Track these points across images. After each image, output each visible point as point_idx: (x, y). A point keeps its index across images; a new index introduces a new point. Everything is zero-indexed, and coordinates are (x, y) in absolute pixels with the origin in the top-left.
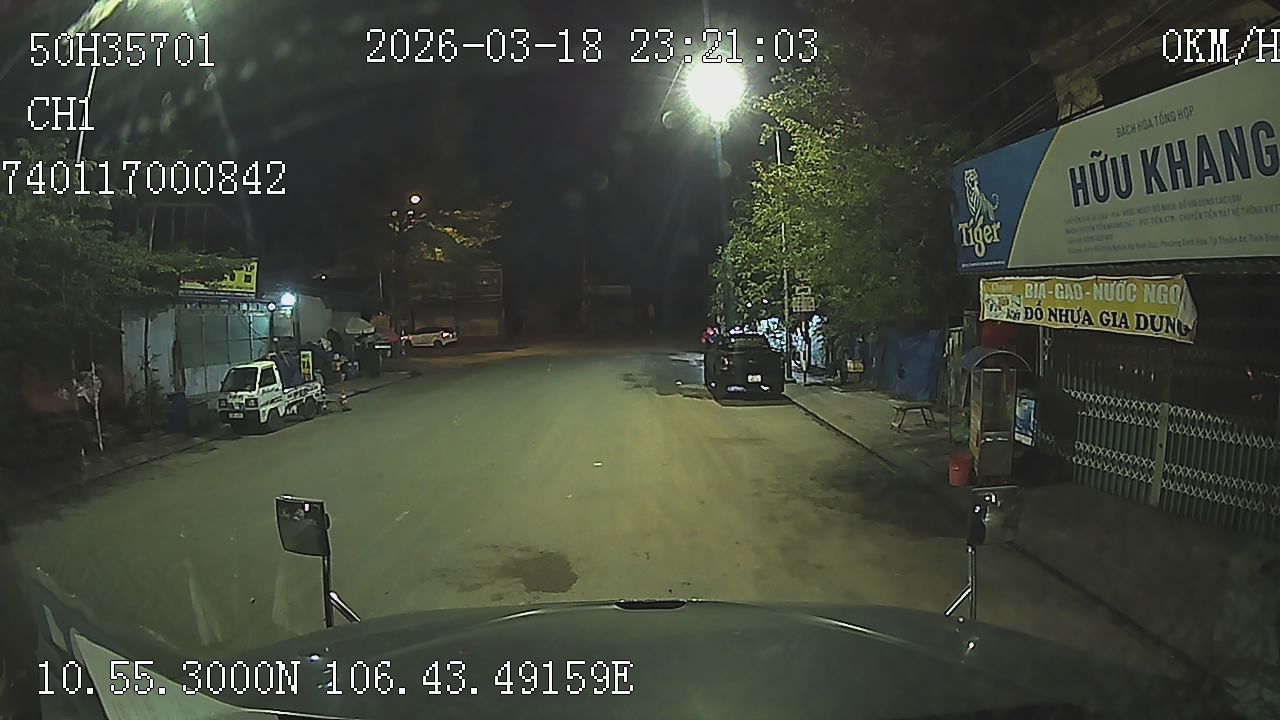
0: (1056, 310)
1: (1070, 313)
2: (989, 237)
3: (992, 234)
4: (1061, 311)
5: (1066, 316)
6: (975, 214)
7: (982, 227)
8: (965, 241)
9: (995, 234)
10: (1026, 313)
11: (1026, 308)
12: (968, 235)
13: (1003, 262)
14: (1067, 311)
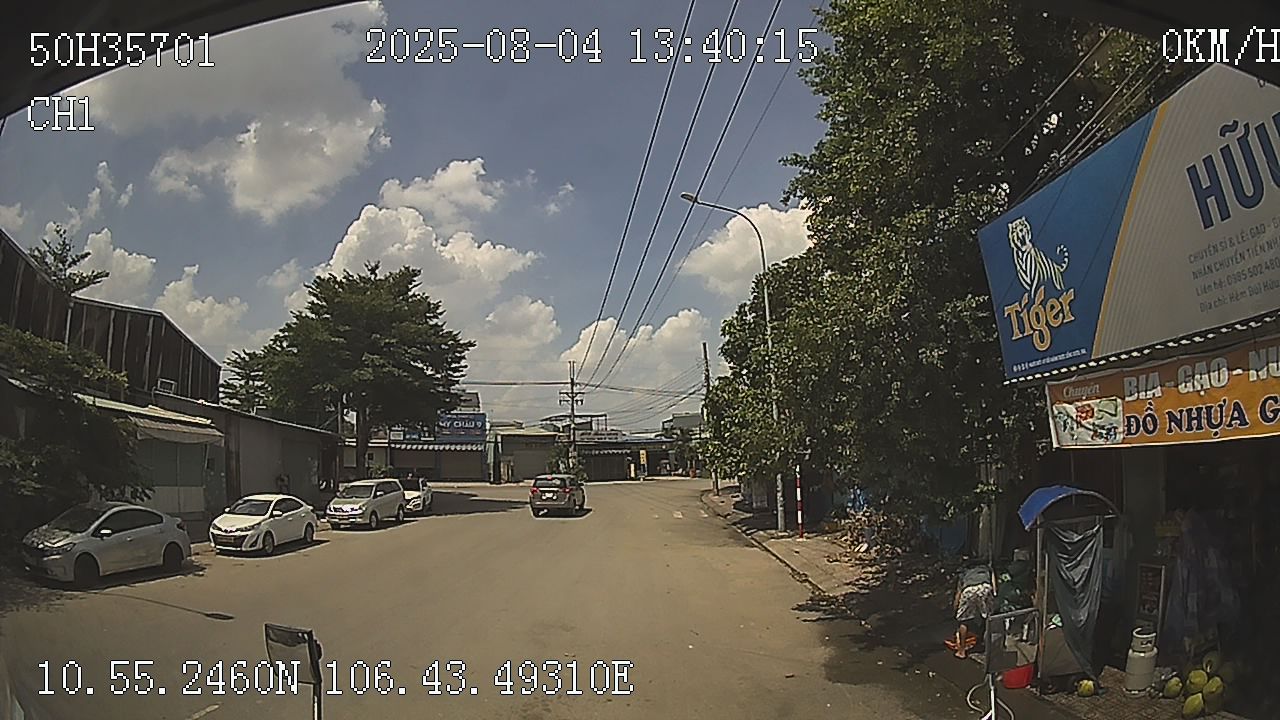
0: (1181, 411)
1: (1204, 415)
2: (1056, 317)
3: (1062, 311)
4: (1189, 411)
5: (1199, 418)
6: (1031, 286)
7: (1043, 303)
8: (1016, 331)
9: (1067, 308)
10: (1129, 426)
11: (1129, 418)
12: (1020, 320)
13: (1083, 351)
14: (1199, 410)
